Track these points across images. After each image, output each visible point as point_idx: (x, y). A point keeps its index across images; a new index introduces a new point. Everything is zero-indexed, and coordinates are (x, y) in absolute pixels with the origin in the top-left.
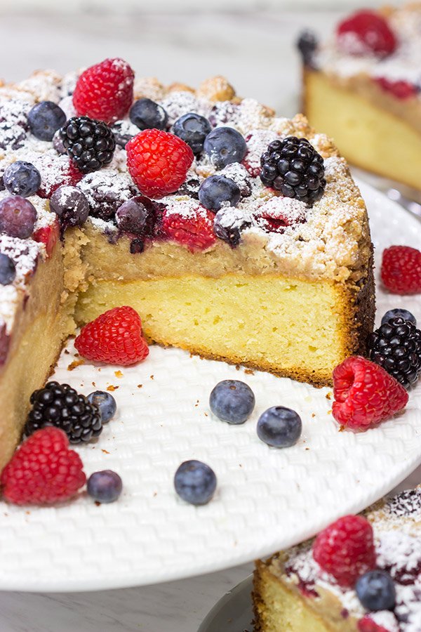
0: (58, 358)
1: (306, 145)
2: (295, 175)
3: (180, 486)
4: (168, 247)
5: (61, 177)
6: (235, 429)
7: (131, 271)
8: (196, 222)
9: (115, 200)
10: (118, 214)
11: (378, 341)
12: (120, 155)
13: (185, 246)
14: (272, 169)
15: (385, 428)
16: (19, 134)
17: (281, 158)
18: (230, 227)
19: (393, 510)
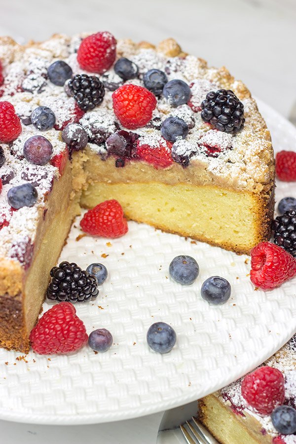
0: (69, 232)
1: (232, 96)
2: (225, 118)
3: (152, 343)
4: (141, 165)
5: (70, 116)
6: (186, 288)
7: (116, 177)
8: (159, 150)
9: (105, 133)
10: (107, 143)
11: (279, 227)
12: (108, 95)
13: (152, 165)
14: (209, 112)
15: (284, 287)
16: (42, 83)
17: (216, 105)
18: (182, 155)
19: (292, 347)
